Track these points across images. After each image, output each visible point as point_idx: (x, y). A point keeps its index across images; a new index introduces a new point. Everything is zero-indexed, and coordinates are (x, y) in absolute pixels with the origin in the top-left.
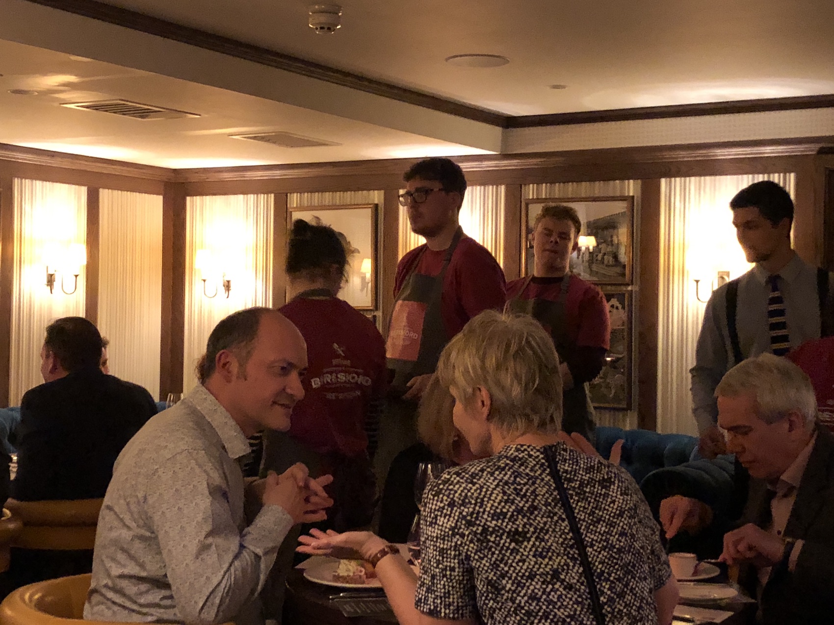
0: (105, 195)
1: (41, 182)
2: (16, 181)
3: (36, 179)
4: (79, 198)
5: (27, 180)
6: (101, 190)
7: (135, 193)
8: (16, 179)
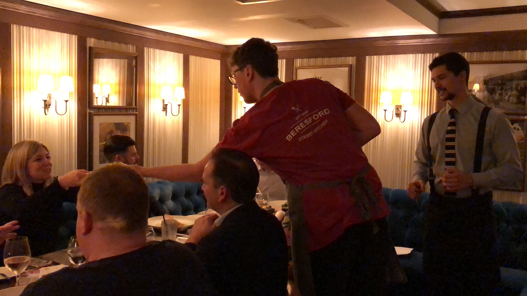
0: (192, 59)
1: (159, 50)
2: (146, 49)
3: (157, 48)
4: (179, 61)
5: (151, 49)
6: (190, 56)
7: (207, 58)
8: (146, 48)
